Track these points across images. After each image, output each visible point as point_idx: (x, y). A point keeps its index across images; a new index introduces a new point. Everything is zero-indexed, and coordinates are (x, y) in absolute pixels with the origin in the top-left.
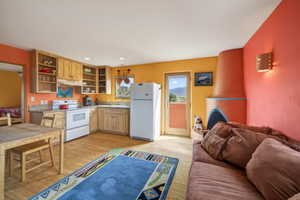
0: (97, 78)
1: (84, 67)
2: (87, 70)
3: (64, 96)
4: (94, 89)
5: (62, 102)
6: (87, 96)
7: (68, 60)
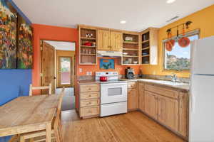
0: (140, 46)
1: (125, 35)
2: (127, 39)
3: (106, 68)
4: (136, 59)
5: (103, 74)
6: (129, 68)
7: (107, 30)
